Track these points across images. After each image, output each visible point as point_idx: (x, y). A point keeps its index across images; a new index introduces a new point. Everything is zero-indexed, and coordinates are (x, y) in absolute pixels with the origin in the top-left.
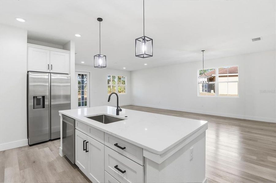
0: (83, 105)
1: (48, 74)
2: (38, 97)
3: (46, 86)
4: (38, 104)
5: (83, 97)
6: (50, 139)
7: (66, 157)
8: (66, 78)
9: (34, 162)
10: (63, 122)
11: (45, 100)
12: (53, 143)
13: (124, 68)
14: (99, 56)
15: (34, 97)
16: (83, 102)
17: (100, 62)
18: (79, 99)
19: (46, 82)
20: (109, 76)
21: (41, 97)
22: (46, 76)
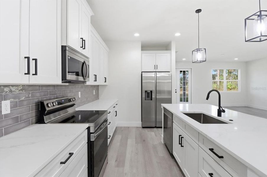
0: (185, 101)
1: (154, 73)
2: (148, 92)
3: (153, 82)
4: (148, 97)
5: (184, 93)
6: (155, 126)
7: (166, 145)
8: (168, 75)
9: (144, 141)
10: (164, 114)
11: (153, 94)
12: (158, 130)
13: (236, 59)
14: (198, 50)
15: (145, 91)
16: (184, 98)
17: (199, 56)
18: (181, 95)
19: (153, 80)
20: (216, 71)
21: (150, 92)
22: (153, 75)
